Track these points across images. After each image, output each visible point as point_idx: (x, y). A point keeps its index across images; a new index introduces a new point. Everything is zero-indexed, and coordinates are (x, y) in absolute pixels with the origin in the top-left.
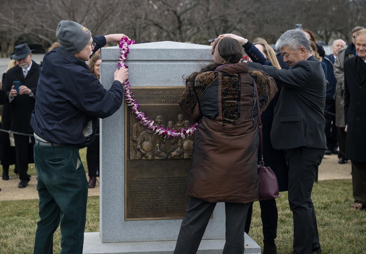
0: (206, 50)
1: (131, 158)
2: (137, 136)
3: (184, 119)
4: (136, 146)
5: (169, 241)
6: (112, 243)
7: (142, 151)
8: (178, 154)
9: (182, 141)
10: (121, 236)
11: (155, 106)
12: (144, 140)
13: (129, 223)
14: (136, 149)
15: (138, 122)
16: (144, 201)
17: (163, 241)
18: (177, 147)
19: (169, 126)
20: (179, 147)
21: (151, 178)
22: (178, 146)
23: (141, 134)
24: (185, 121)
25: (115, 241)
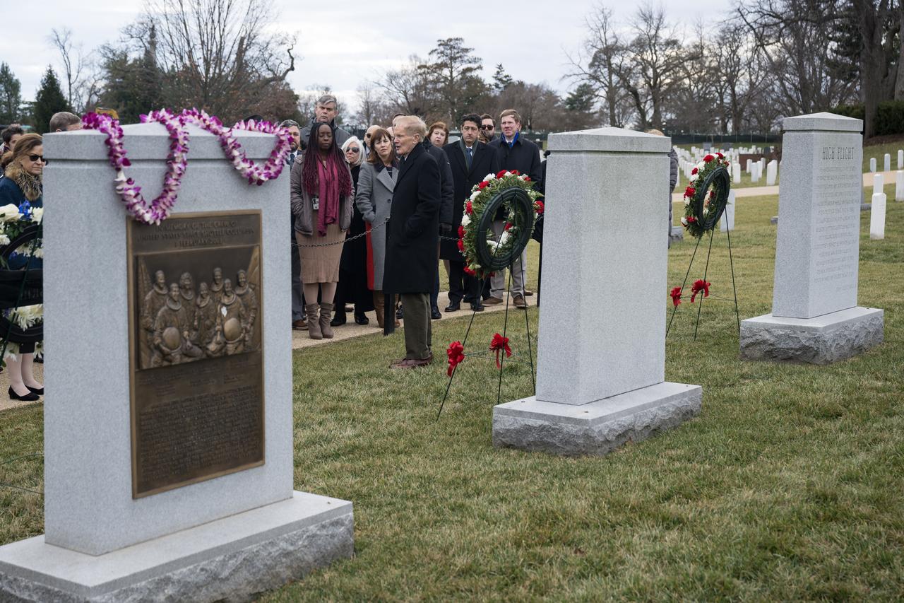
0: (249, 138)
1: (145, 367)
2: (153, 318)
3: (224, 276)
4: (153, 340)
5: (203, 524)
6: (112, 551)
7: (164, 348)
8: (219, 347)
9: (222, 320)
10: (127, 533)
11: (178, 254)
12: (166, 326)
13: (140, 502)
14: (152, 346)
15: (153, 288)
16: (165, 451)
17: (194, 527)
18: (215, 334)
19: (202, 293)
20: (219, 333)
21: (174, 403)
22: (217, 331)
23: (160, 313)
24: (224, 280)
25: (117, 547)
